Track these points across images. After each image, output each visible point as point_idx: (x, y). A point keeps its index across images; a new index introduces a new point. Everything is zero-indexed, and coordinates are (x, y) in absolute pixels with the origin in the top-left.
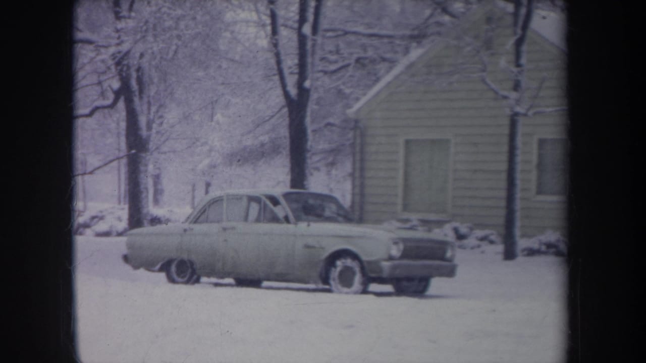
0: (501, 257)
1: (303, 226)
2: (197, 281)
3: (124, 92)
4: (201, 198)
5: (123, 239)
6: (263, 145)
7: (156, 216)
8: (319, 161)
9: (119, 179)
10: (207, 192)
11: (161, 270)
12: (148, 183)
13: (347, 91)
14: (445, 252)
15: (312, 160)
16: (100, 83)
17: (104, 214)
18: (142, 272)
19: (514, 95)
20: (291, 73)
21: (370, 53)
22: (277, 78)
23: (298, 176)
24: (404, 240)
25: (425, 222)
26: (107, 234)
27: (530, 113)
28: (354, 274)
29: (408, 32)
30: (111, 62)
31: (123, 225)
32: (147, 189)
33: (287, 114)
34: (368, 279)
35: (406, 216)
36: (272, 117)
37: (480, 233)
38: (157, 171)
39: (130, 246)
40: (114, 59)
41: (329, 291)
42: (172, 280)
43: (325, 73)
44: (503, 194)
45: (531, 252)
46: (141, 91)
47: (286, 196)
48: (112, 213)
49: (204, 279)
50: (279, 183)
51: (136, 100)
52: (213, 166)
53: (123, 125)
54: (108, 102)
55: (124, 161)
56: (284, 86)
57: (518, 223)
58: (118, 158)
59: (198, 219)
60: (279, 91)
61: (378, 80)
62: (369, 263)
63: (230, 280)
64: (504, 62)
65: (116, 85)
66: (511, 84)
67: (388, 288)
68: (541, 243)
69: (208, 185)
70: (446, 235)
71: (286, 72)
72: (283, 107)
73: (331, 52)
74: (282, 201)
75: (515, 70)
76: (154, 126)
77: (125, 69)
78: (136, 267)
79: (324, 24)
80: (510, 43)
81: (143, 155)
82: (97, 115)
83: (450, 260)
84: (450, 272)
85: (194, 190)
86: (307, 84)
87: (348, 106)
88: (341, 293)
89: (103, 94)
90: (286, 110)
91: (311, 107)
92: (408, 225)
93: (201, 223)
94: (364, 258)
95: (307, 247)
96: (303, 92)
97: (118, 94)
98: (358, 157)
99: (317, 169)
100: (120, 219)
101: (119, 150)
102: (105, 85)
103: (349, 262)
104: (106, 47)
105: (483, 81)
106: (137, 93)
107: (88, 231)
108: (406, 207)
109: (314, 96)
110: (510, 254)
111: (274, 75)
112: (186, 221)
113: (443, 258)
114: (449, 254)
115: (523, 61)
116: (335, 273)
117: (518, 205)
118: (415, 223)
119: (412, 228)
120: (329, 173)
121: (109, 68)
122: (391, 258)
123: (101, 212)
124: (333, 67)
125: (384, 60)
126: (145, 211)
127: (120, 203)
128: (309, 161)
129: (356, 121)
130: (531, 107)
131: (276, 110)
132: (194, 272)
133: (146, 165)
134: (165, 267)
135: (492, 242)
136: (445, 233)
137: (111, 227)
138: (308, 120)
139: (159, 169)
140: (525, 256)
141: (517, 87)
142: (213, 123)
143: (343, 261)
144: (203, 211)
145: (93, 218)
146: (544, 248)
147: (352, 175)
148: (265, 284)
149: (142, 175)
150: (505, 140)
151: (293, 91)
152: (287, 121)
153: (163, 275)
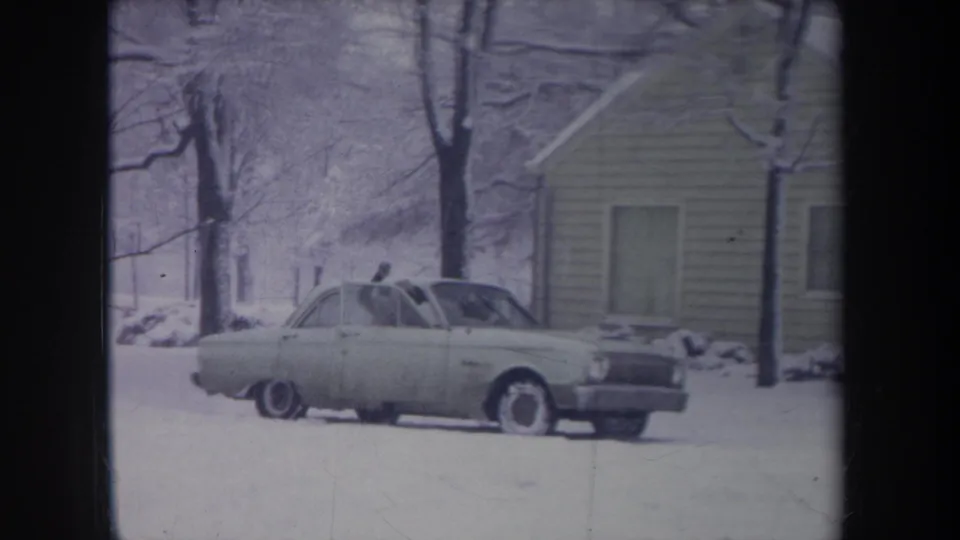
0: (753, 381)
1: (459, 333)
2: (302, 414)
3: (196, 133)
4: (309, 292)
5: (193, 351)
6: (400, 212)
7: (242, 318)
8: (484, 237)
9: (188, 263)
10: (317, 283)
11: (249, 396)
12: (229, 266)
13: (527, 133)
14: (670, 373)
15: (475, 236)
16: (160, 120)
17: (165, 313)
18: (220, 399)
19: (774, 142)
20: (444, 106)
21: (562, 78)
22: (422, 113)
23: (453, 259)
24: (612, 356)
25: (640, 330)
26: (169, 343)
27: (799, 167)
28: (534, 405)
29: (619, 48)
30: (178, 89)
31: (193, 330)
32: (228, 277)
33: (437, 167)
34: (555, 414)
35: (611, 319)
36: (415, 171)
37: (723, 346)
38: (244, 251)
39: (204, 361)
40: (181, 84)
41: (498, 430)
42: (263, 412)
43: (495, 105)
44: (756, 288)
45: (798, 376)
46: (220, 133)
47: (437, 287)
48: (176, 312)
49: (312, 411)
50: (424, 269)
51: (214, 144)
52: (325, 244)
53: (194, 181)
54: (172, 147)
55: (195, 235)
56: (433, 125)
57: (779, 333)
58: (187, 231)
59: (303, 322)
60: (424, 132)
61: (571, 118)
62: (559, 388)
63: (350, 413)
64: (761, 92)
65: (184, 121)
66: (769, 126)
67: (586, 427)
68: (812, 362)
69: (319, 271)
70: (672, 349)
71: (436, 105)
72: (431, 157)
73: (502, 76)
74: (431, 296)
75: (778, 104)
76: (240, 183)
77: (197, 99)
78: (211, 392)
79: (499, 34)
80: (771, 64)
81: (223, 225)
82: (155, 165)
83: (679, 386)
84: (678, 404)
85: (297, 279)
86: (468, 123)
87: (528, 156)
88: (515, 433)
89: (164, 135)
90: (435, 162)
91: (473, 156)
92: (615, 333)
93: (310, 326)
94: (550, 381)
95: (466, 363)
96: (462, 136)
97: (186, 135)
98: (542, 231)
99: (482, 249)
100: (187, 321)
101: (187, 218)
102: (168, 123)
103: (529, 388)
104: (170, 66)
105: (730, 121)
106: (215, 135)
107: (141, 339)
108: (612, 307)
109: (477, 140)
110: (766, 379)
111: (417, 109)
112: (288, 323)
113: (668, 383)
114: (676, 378)
115: (789, 90)
116: (507, 404)
117: (780, 303)
118: (627, 330)
119: (622, 338)
120: (498, 256)
121: (173, 97)
122: (590, 382)
123: (160, 310)
124: (506, 98)
125: (583, 87)
126: (224, 309)
127: (187, 297)
128: (469, 237)
129: (540, 178)
130: (799, 160)
131: (421, 160)
132: (297, 399)
133: (228, 241)
134: (255, 392)
135: (740, 360)
136: (670, 347)
137: (174, 334)
138: (468, 177)
139: (247, 247)
140: (788, 380)
141: (779, 129)
142: (327, 180)
143: (519, 385)
144: (313, 310)
145: (148, 319)
146: (817, 369)
147: (533, 258)
148: (404, 418)
149: (221, 257)
150: (762, 208)
151: (446, 133)
152: (436, 179)
153: (251, 404)
